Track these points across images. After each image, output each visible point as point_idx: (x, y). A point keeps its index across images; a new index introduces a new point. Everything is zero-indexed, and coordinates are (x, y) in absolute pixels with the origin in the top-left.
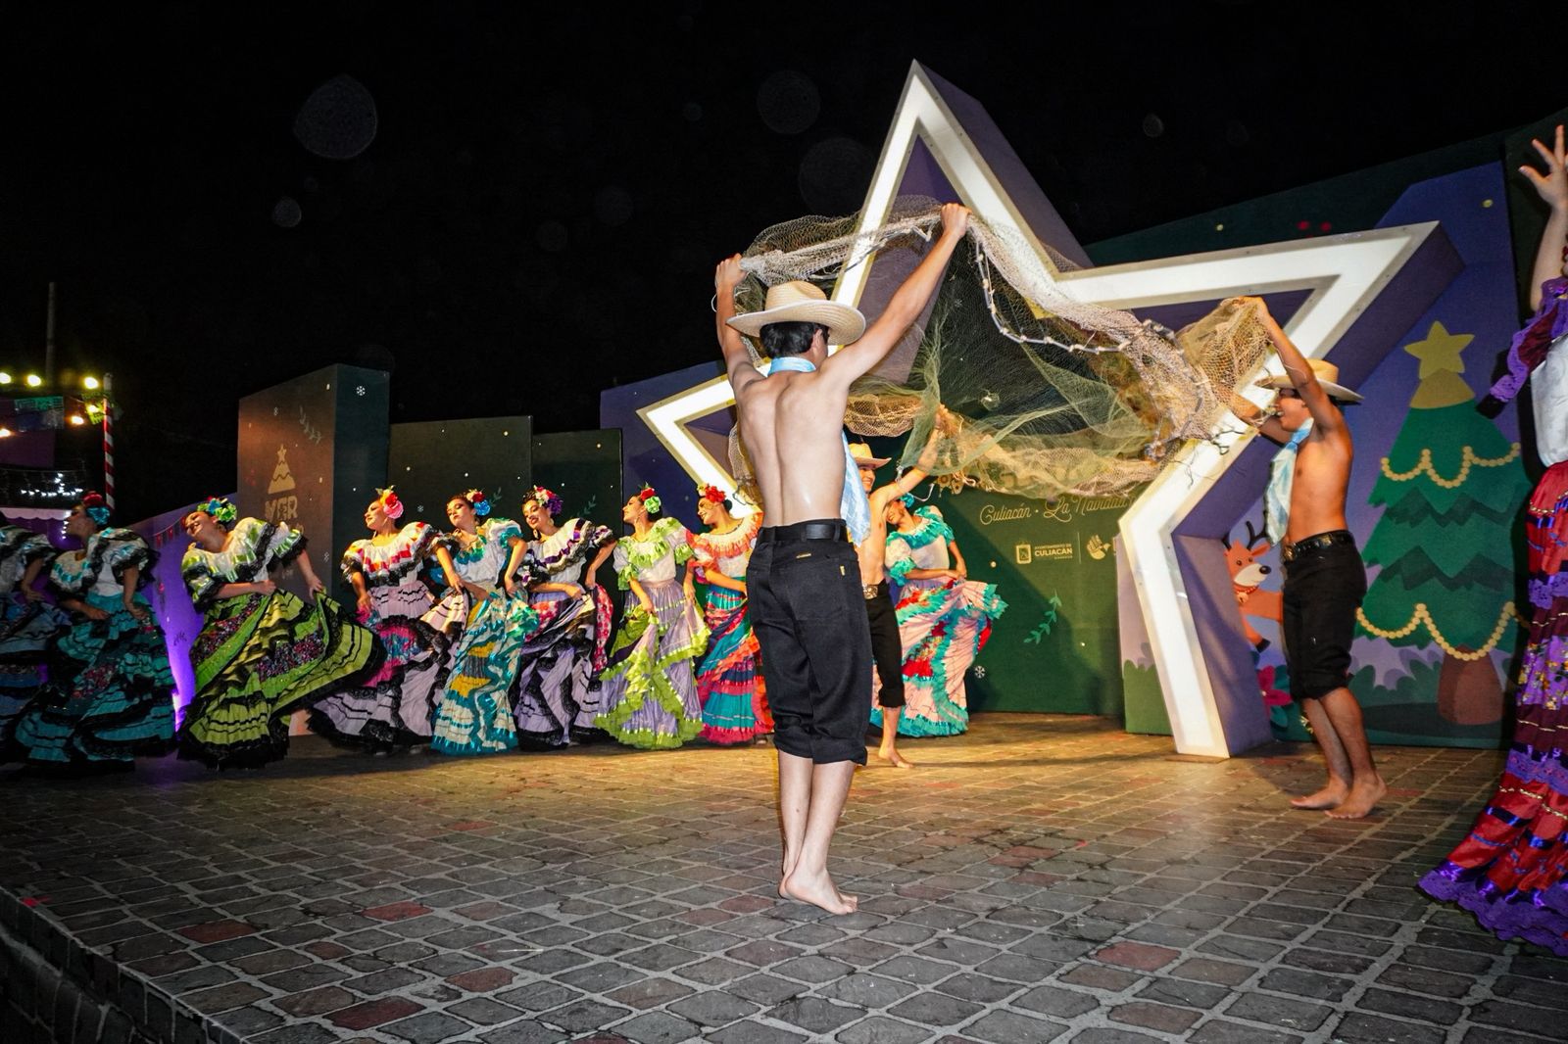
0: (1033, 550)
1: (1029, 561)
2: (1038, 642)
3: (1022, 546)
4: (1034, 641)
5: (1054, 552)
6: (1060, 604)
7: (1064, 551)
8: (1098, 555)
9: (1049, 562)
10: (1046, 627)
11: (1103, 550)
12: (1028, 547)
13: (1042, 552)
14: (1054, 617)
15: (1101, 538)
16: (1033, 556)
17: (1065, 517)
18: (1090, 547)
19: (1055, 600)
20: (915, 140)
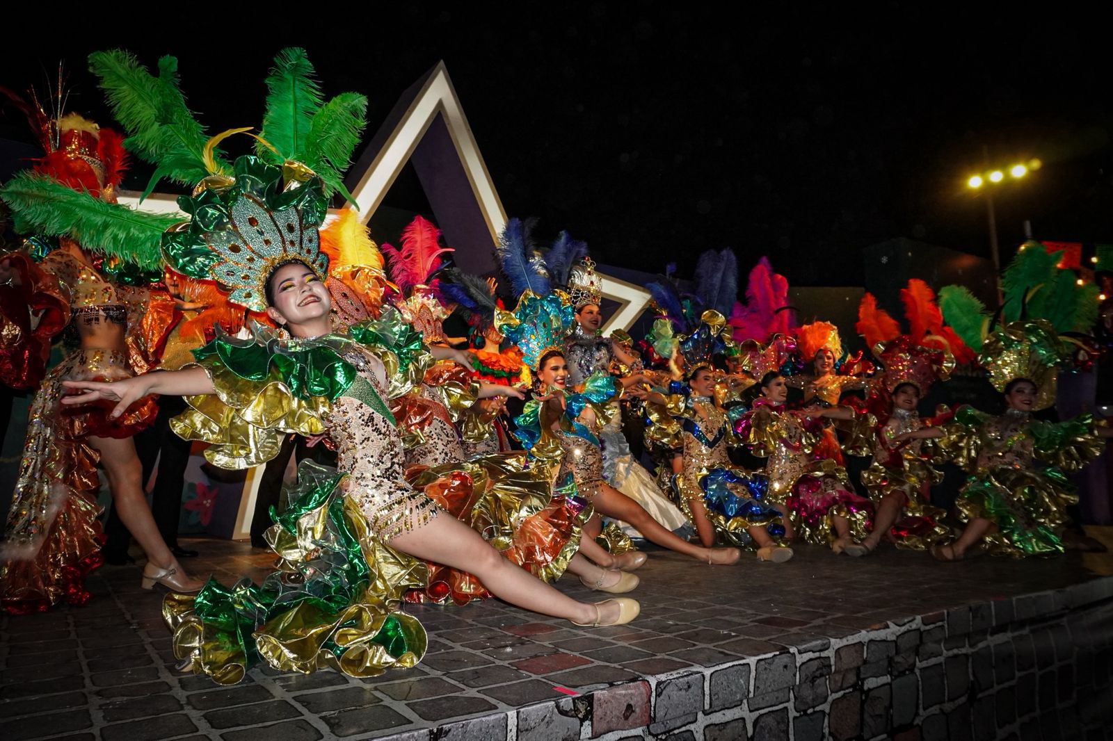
20: (437, 112)
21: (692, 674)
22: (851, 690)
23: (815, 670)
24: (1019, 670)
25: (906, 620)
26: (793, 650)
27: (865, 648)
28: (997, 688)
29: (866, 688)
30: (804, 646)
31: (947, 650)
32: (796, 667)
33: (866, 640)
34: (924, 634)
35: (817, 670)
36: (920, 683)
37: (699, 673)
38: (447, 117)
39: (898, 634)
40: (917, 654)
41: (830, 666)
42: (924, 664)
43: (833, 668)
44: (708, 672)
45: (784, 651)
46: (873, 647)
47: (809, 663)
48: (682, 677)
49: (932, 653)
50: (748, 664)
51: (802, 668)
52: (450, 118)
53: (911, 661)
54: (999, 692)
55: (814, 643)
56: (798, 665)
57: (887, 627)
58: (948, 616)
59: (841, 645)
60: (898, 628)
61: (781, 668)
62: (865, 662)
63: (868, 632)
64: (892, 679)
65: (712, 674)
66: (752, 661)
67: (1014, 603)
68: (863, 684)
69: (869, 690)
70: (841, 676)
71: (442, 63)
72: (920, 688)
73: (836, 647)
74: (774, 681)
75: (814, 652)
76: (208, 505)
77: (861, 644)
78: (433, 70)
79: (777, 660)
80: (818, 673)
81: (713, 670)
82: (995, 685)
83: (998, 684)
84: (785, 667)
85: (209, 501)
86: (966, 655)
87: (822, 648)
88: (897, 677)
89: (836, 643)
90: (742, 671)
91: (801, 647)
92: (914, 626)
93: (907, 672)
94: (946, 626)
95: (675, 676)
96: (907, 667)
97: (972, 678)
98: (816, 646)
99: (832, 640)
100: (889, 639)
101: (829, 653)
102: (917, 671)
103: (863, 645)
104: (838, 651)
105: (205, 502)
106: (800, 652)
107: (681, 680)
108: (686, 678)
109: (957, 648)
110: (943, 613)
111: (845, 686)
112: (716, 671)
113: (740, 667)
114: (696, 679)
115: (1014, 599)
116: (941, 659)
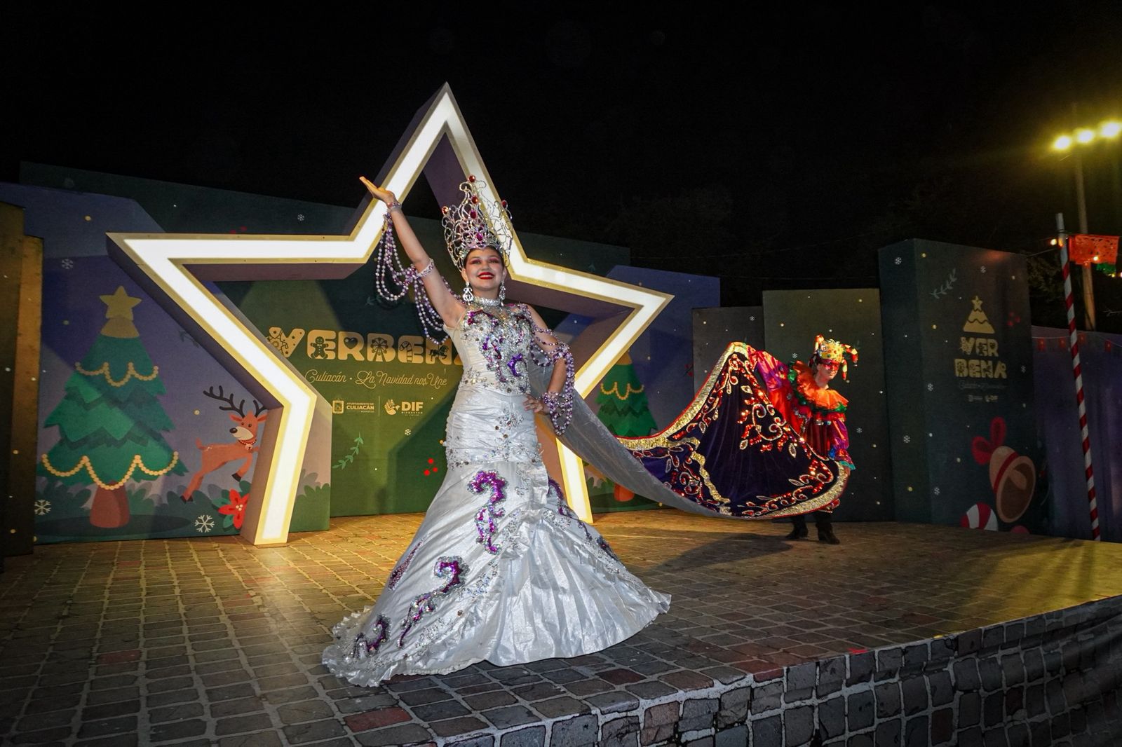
0: (345, 405)
1: (342, 412)
2: (343, 467)
3: (337, 401)
4: (341, 467)
5: (361, 407)
6: (362, 442)
7: (368, 407)
8: (392, 412)
9: (357, 414)
10: (351, 458)
11: (395, 409)
12: (343, 402)
13: (352, 407)
14: (357, 450)
15: (394, 401)
16: (345, 409)
17: (371, 385)
18: (387, 406)
19: (359, 440)
20: (443, 134)
21: (481, 736)
22: (666, 743)
23: (620, 728)
24: (879, 717)
25: (735, 679)
26: (595, 711)
27: (681, 706)
28: (848, 734)
29: (683, 740)
30: (609, 708)
31: (787, 703)
32: (598, 726)
33: (684, 699)
34: (756, 691)
35: (622, 728)
36: (751, 734)
37: (491, 734)
38: (453, 138)
39: (722, 692)
40: (750, 707)
41: (639, 723)
42: (758, 716)
43: (642, 726)
44: (498, 734)
45: (586, 712)
46: (691, 705)
47: (613, 722)
48: (471, 739)
49: (769, 706)
50: (544, 726)
51: (604, 726)
52: (456, 139)
53: (742, 714)
54: (851, 738)
55: (621, 704)
56: (600, 724)
57: (712, 686)
58: (787, 672)
59: (653, 705)
60: (724, 686)
61: (581, 728)
62: (681, 719)
63: (686, 692)
64: (716, 732)
65: (502, 736)
66: (548, 723)
67: (876, 655)
68: (680, 737)
69: (687, 742)
70: (655, 731)
71: (447, 85)
72: (751, 739)
73: (646, 708)
74: (573, 739)
75: (619, 712)
76: (240, 509)
77: (677, 703)
78: (438, 93)
79: (576, 721)
80: (623, 731)
81: (504, 732)
82: (847, 731)
83: (850, 731)
84: (586, 726)
85: (241, 506)
86: (812, 707)
87: (630, 708)
88: (722, 729)
89: (645, 703)
90: (536, 732)
91: (604, 709)
92: (743, 683)
93: (736, 725)
94: (785, 681)
95: (465, 738)
96: (736, 720)
97: (817, 727)
98: (624, 707)
99: (642, 701)
100: (711, 697)
101: (640, 713)
102: (748, 723)
103: (679, 704)
104: (648, 710)
105: (237, 507)
106: (603, 713)
107: (470, 741)
108: (475, 740)
109: (801, 699)
110: (783, 670)
111: (658, 739)
112: (508, 733)
113: (535, 729)
114: (486, 740)
115: (877, 651)
116: (780, 711)
